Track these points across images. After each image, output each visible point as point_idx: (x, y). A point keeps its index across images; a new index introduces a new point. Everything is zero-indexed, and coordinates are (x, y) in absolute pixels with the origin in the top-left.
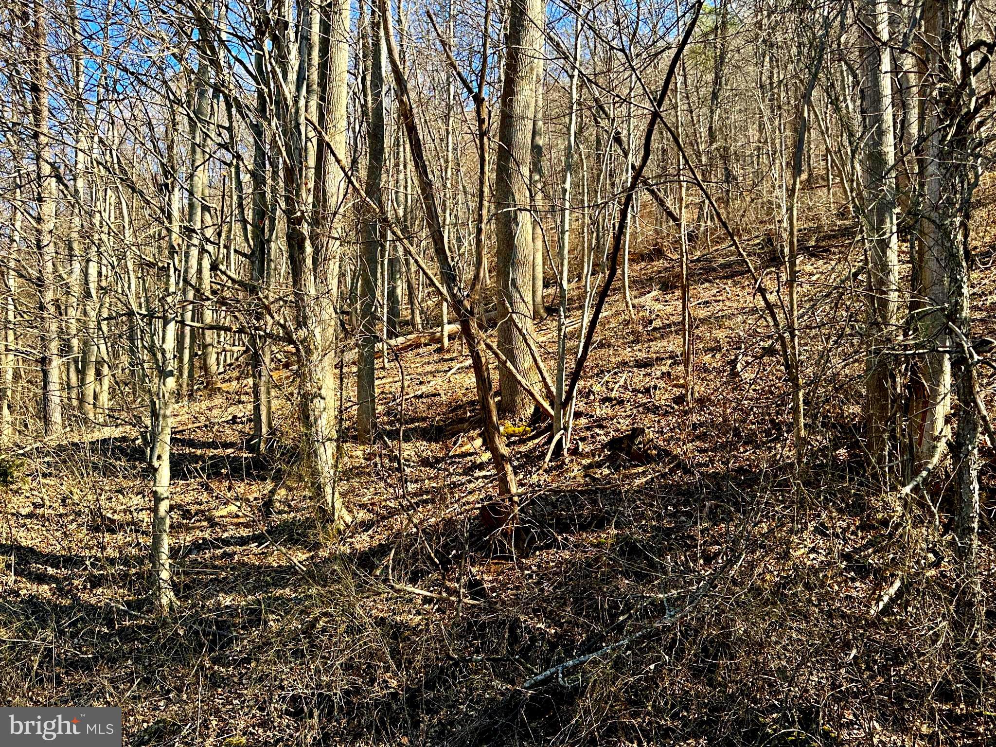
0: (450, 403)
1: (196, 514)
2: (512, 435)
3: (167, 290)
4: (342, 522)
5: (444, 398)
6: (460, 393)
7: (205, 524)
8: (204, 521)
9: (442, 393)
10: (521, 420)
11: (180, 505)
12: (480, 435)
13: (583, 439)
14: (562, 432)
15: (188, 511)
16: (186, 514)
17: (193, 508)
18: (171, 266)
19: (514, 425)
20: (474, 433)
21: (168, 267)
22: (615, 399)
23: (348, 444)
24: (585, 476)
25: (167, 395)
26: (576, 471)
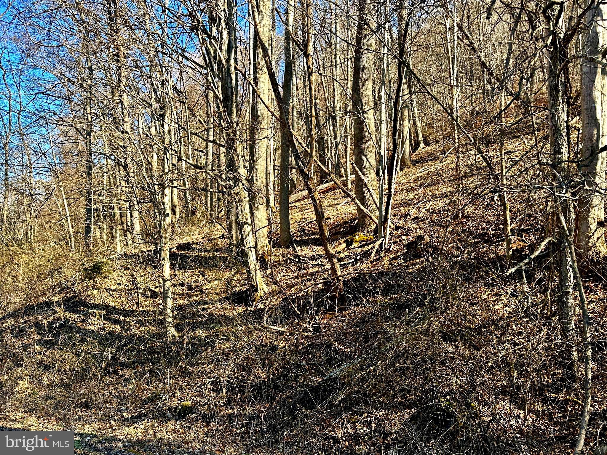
0: (334, 223)
1: (195, 287)
2: (363, 241)
3: (163, 171)
4: (262, 291)
5: (332, 220)
6: (341, 216)
7: (198, 293)
8: (199, 291)
9: (331, 217)
10: (368, 232)
11: (188, 283)
12: (345, 242)
13: (395, 243)
14: (383, 239)
15: (191, 286)
16: (190, 288)
17: (193, 285)
18: (165, 158)
19: (365, 235)
20: (342, 241)
21: (164, 159)
22: (420, 218)
23: (275, 249)
24: (389, 264)
25: (166, 226)
26: (386, 261)
